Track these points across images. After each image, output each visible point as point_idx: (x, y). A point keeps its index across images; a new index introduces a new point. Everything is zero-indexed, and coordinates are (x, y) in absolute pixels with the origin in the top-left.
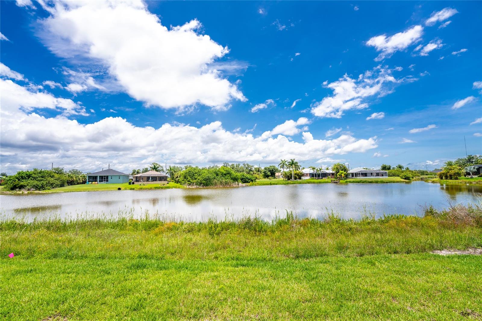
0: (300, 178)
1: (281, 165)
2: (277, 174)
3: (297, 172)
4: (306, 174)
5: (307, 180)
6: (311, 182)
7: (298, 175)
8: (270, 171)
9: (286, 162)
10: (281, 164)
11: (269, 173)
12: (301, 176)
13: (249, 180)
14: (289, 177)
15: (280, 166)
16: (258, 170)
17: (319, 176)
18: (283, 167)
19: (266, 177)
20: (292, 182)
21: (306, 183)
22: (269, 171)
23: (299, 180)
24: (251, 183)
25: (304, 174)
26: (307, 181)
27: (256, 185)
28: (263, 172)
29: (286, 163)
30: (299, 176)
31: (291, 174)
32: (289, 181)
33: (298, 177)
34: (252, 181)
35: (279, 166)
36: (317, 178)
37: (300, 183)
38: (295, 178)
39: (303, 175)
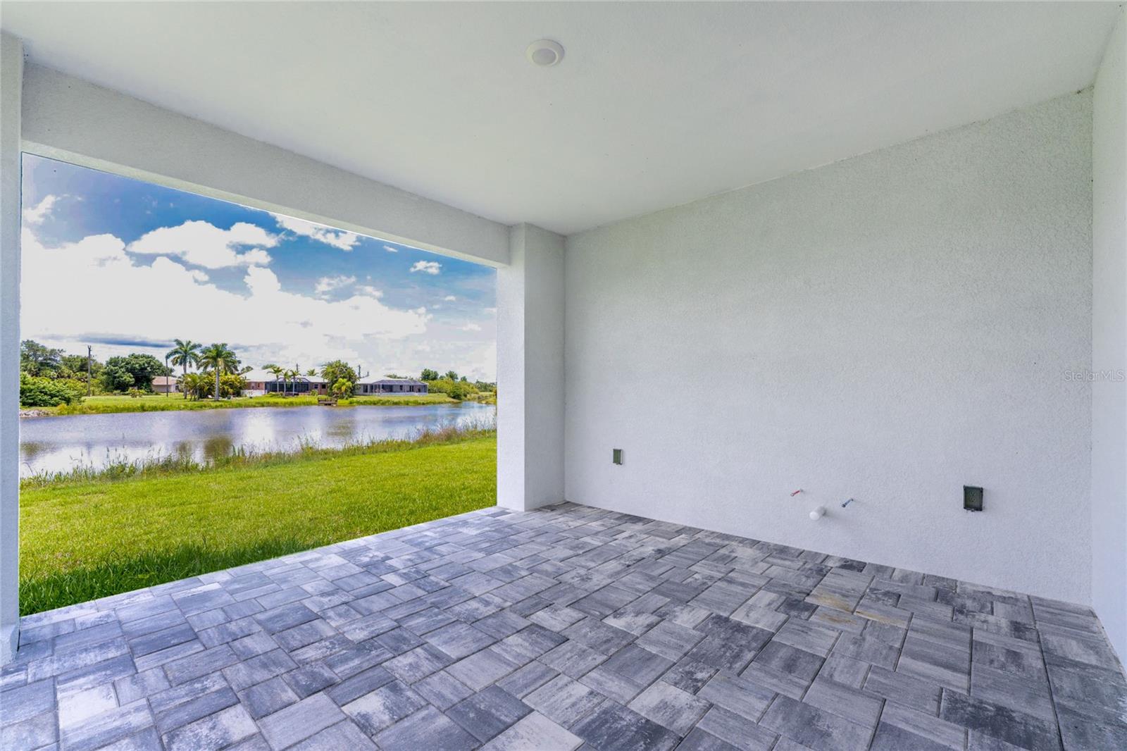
0: (238, 394)
1: (177, 355)
2: (158, 381)
3: (232, 377)
4: (256, 383)
5: (257, 397)
6: (268, 403)
7: (232, 386)
8: (132, 370)
9: (195, 347)
10: (176, 352)
11: (128, 378)
12: (241, 388)
13: (52, 396)
14: (202, 391)
15: (172, 358)
16: (84, 366)
17: (289, 388)
18: (183, 361)
19: (116, 388)
20: (213, 404)
21: (255, 406)
22: (128, 370)
23: (235, 400)
24: (63, 405)
25: (250, 383)
26: (257, 401)
27: (84, 413)
28: (104, 374)
29: (197, 352)
30: (238, 389)
31: (211, 384)
32: (205, 401)
33: (231, 391)
34: (68, 401)
35: (167, 357)
36: (284, 394)
37: (239, 405)
38: (224, 394)
39: (249, 386)
